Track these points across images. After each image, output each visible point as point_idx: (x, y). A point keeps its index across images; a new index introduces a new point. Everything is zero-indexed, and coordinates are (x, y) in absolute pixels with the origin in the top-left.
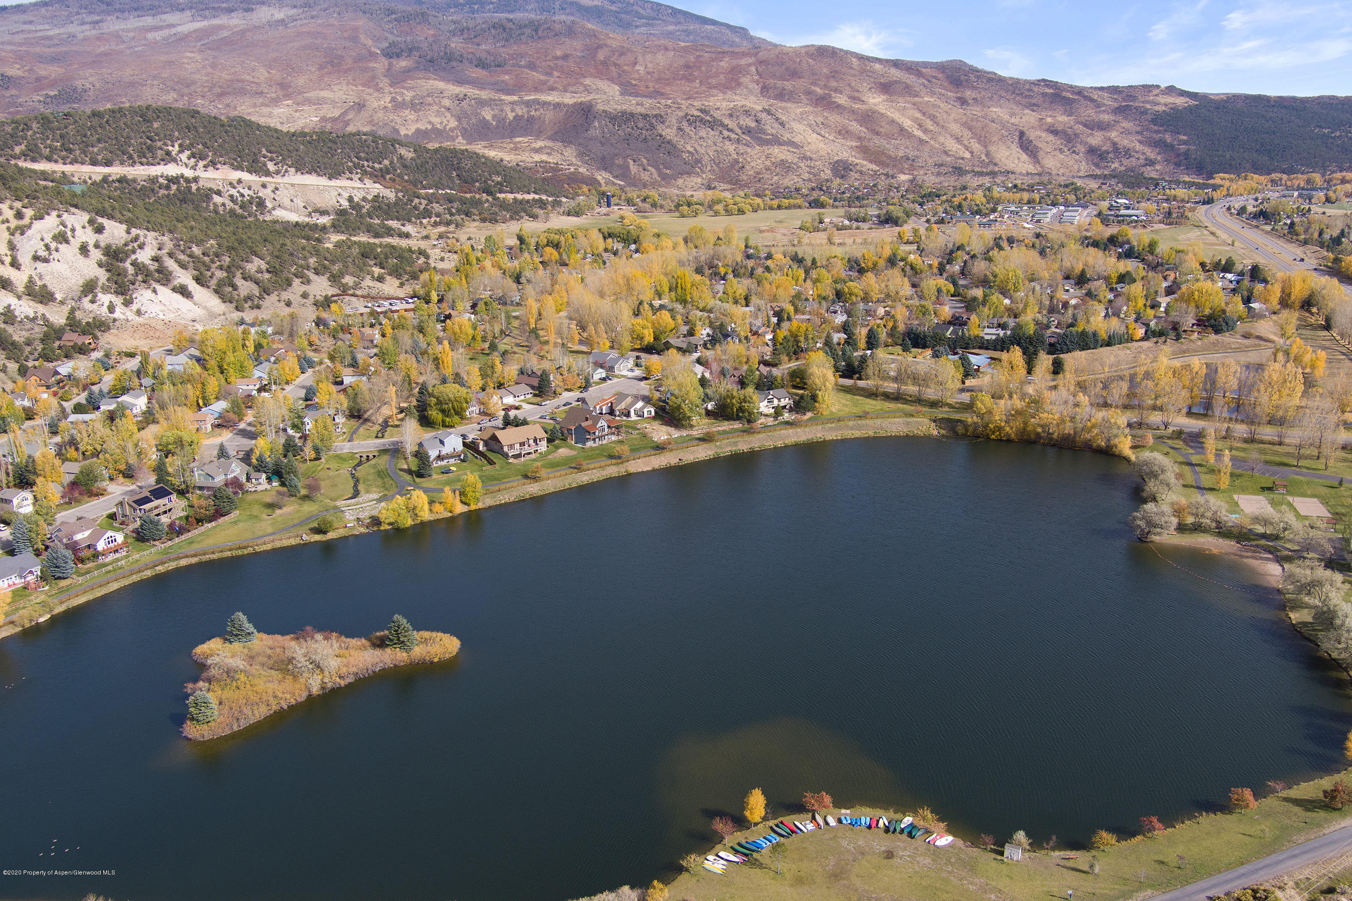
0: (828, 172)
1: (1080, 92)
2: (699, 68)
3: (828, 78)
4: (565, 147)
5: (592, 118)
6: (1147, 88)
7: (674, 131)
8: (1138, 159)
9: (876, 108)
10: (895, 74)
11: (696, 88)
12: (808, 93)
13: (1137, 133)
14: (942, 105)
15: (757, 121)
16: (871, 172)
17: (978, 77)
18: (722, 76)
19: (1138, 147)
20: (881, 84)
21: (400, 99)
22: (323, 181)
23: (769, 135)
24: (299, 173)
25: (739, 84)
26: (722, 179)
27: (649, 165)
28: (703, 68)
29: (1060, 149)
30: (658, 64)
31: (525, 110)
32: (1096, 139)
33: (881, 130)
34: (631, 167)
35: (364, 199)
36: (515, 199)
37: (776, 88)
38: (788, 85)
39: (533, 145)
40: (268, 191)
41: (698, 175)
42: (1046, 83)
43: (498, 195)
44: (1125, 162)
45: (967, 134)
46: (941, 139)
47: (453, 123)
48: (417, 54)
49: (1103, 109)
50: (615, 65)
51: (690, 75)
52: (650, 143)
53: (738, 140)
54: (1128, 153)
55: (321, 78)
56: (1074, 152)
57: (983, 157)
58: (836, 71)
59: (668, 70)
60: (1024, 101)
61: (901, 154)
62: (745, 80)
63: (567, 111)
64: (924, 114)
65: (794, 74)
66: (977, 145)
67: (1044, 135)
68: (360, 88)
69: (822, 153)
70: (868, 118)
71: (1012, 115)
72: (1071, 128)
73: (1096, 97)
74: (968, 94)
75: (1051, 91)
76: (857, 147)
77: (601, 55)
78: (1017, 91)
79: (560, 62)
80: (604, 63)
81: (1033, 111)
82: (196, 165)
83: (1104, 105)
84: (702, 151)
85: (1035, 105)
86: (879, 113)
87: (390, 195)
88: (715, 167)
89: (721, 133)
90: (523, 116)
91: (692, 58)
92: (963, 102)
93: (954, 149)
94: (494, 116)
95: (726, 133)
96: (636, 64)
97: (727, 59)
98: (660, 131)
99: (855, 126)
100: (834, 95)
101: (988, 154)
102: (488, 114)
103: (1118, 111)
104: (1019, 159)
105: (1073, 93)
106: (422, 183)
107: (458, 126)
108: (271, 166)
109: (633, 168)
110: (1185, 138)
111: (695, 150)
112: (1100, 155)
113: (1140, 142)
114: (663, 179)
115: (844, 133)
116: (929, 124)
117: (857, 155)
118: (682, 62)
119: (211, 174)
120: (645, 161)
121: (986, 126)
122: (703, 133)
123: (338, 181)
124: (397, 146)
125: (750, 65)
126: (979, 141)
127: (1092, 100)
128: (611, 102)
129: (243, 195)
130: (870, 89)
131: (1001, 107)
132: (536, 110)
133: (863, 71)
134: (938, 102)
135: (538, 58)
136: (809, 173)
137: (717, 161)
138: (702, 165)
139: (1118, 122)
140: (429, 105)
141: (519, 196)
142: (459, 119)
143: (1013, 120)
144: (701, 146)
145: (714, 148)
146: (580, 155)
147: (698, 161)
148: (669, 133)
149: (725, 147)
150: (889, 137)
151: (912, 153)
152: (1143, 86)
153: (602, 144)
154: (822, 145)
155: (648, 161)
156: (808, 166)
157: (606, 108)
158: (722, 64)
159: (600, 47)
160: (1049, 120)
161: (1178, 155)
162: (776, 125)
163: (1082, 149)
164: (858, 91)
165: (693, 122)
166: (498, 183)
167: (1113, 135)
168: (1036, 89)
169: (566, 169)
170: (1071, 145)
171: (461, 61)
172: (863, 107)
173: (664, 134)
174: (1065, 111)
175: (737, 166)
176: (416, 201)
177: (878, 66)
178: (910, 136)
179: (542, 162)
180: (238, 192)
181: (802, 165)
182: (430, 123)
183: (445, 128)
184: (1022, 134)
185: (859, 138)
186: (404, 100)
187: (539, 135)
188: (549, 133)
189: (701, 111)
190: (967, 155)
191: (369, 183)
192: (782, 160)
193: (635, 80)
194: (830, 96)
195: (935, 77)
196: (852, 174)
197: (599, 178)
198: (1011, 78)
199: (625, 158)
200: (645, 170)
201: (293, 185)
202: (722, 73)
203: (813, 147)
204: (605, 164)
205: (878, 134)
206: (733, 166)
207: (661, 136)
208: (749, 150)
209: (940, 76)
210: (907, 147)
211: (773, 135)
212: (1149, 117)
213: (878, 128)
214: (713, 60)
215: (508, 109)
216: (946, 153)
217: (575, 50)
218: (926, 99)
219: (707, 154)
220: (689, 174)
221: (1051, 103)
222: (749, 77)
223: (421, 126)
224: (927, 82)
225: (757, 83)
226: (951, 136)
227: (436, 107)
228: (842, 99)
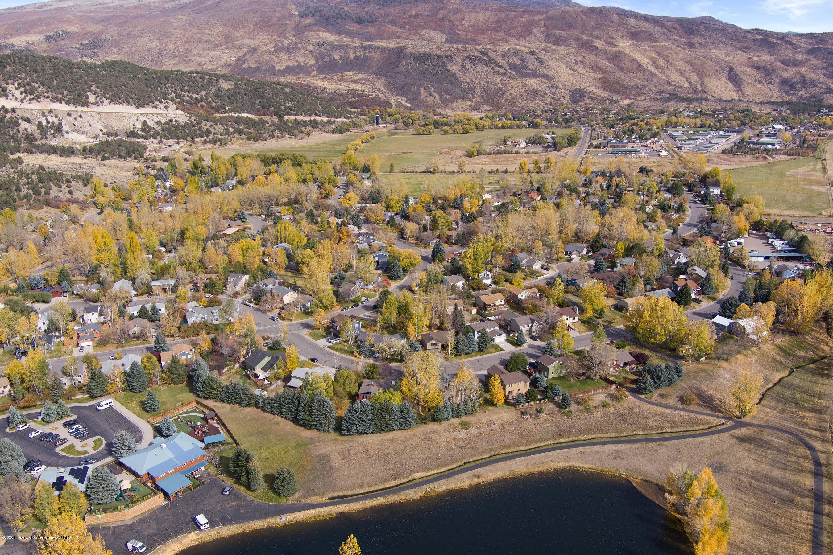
0: (567, 97)
2: (506, 22)
3: (593, 29)
5: (402, 58)
7: (459, 67)
8: (821, 88)
9: (623, 50)
10: (644, 25)
11: (500, 36)
12: (577, 39)
13: (823, 68)
14: (673, 48)
15: (522, 60)
16: (599, 98)
17: (706, 28)
18: (520, 28)
19: (822, 78)
20: (632, 33)
21: (280, 45)
22: (132, 109)
23: (530, 70)
24: (112, 103)
25: (530, 33)
26: (486, 102)
27: (434, 92)
28: (509, 23)
29: (760, 81)
30: (479, 20)
31: (362, 52)
32: (789, 73)
33: (625, 66)
34: (422, 93)
36: (296, 120)
37: (555, 36)
38: (564, 34)
39: (355, 78)
40: (71, 119)
41: (470, 99)
42: (758, 31)
43: (286, 117)
44: (810, 90)
45: (689, 68)
46: (668, 73)
47: (312, 62)
48: (319, 15)
49: (799, 50)
50: (449, 20)
51: (499, 27)
52: (439, 76)
53: (505, 73)
54: (813, 83)
55: (253, 31)
56: (770, 83)
57: (699, 87)
58: (600, 24)
59: (485, 24)
60: (738, 45)
61: (633, 84)
63: (389, 53)
64: (659, 55)
65: (570, 26)
66: (695, 77)
67: (748, 70)
69: (568, 83)
70: (616, 57)
71: (727, 55)
72: (771, 65)
74: (696, 39)
75: (761, 37)
76: (600, 79)
77: (441, 15)
78: (734, 38)
79: (412, 19)
80: (442, 20)
81: (744, 52)
82: (24, 99)
83: (801, 47)
84: (476, 82)
85: (746, 48)
86: (624, 54)
87: (184, 119)
88: (484, 94)
89: (493, 68)
90: (360, 57)
91: (502, 16)
92: (691, 45)
93: (677, 80)
94: (341, 57)
95: (496, 69)
96: (463, 20)
97: (526, 16)
98: (448, 67)
99: (605, 63)
100: (595, 41)
101: (702, 84)
102: (337, 56)
103: (810, 52)
104: (726, 87)
105: (778, 39)
107: (315, 64)
108: (92, 99)
109: (423, 94)
111: (472, 81)
112: (790, 85)
113: (824, 75)
114: (443, 102)
115: (595, 68)
116: (661, 62)
117: (598, 85)
118: (495, 18)
119: (35, 105)
120: (432, 89)
121: (704, 63)
122: (479, 69)
123: (144, 109)
125: (541, 20)
126: (697, 75)
127: (791, 44)
128: (418, 47)
129: (48, 122)
130: (622, 37)
131: (719, 49)
132: (369, 52)
133: (620, 24)
134: (672, 46)
135: (398, 17)
136: (552, 98)
137: (486, 89)
138: (475, 92)
139: (809, 60)
140: (299, 49)
141: (299, 118)
142: (317, 59)
143: (727, 59)
144: (476, 78)
145: (486, 80)
146: (387, 85)
147: (472, 89)
148: (454, 68)
149: (494, 79)
150: (628, 71)
151: (640, 83)
153: (406, 77)
154: (570, 77)
155: (435, 89)
156: (552, 93)
157: (414, 51)
158: (522, 19)
159: (441, 9)
160: (755, 59)
162: (536, 63)
163: (777, 80)
164: (613, 38)
165: (474, 60)
167: (803, 70)
168: (749, 36)
169: (369, 95)
170: (768, 77)
171: (347, 19)
172: (614, 49)
173: (451, 69)
174: (770, 52)
175: (500, 93)
176: (204, 122)
177: (632, 20)
178: (644, 70)
179: (354, 90)
180: (47, 119)
181: (548, 92)
182: (297, 61)
183: (306, 65)
184: (731, 69)
185: (606, 72)
186: (283, 45)
187: (364, 70)
188: (371, 70)
189: (481, 53)
190: (686, 85)
191: (173, 110)
192: (534, 89)
193: (460, 31)
194: (592, 41)
195: (674, 28)
196: (585, 99)
197: (392, 102)
199: (419, 87)
200: (431, 95)
201: (99, 113)
202: (521, 26)
203: (562, 79)
204: (403, 91)
205: (621, 69)
206: (497, 92)
207: (448, 71)
208: (512, 81)
209: (678, 27)
210: (639, 79)
211: (532, 70)
213: (621, 65)
214: (516, 17)
215: (351, 52)
216: (669, 83)
217: (425, 11)
218: (662, 44)
219: (480, 84)
220: (463, 98)
221: (759, 46)
222: (538, 28)
223: (290, 64)
224: (667, 31)
225: (543, 32)
226: (677, 70)
227: (303, 51)
228: (599, 44)
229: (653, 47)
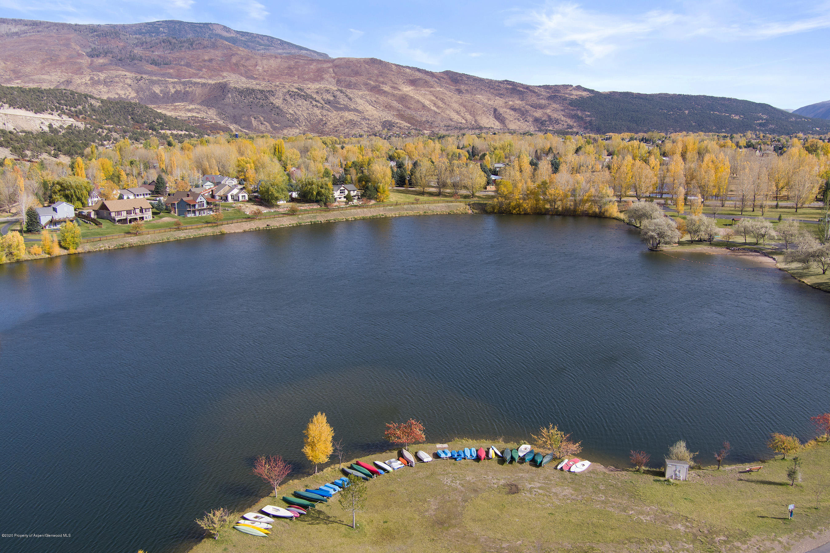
0: (380, 127)
1: (527, 87)
2: (297, 69)
3: (378, 76)
4: (209, 109)
5: (227, 92)
6: (566, 87)
7: (281, 101)
8: (563, 125)
9: (408, 93)
10: (418, 75)
11: (295, 80)
12: (366, 84)
13: (562, 110)
14: (447, 93)
15: (334, 96)
16: (406, 128)
18: (311, 74)
19: (563, 118)
20: (410, 80)
21: (96, 78)
22: (31, 114)
23: (342, 105)
24: (12, 108)
25: (323, 79)
26: (312, 130)
27: (264, 121)
28: (300, 69)
29: (518, 119)
30: (271, 66)
31: (182, 87)
32: (538, 114)
33: (412, 106)
34: (253, 122)
35: (61, 127)
37: (345, 81)
38: (353, 80)
39: (187, 107)
41: (297, 127)
43: (160, 131)
45: (463, 109)
46: (448, 112)
47: (133, 95)
48: (111, 55)
49: (541, 97)
50: (243, 66)
51: (292, 73)
52: (265, 108)
53: (322, 107)
54: (557, 122)
55: (43, 68)
56: (526, 121)
57: (473, 123)
58: (383, 72)
59: (277, 70)
60: (495, 92)
61: (424, 119)
62: (326, 76)
63: (210, 88)
64: (437, 98)
65: (357, 73)
66: (469, 116)
67: (508, 111)
68: (70, 74)
69: (375, 116)
70: (403, 99)
71: (489, 100)
73: (537, 91)
74: (462, 87)
75: (511, 87)
76: (397, 115)
77: (234, 60)
78: (491, 87)
79: (207, 63)
80: (236, 64)
81: (501, 98)
83: (542, 95)
84: (300, 113)
85: (501, 94)
86: (410, 96)
87: (81, 125)
88: (308, 123)
89: (311, 102)
90: (181, 91)
91: (292, 63)
92: (459, 91)
93: (456, 118)
94: (161, 91)
95: (314, 103)
96: (257, 65)
97: (315, 64)
98: (272, 101)
99: (395, 104)
100: (381, 85)
101: (476, 121)
102: (157, 90)
103: (550, 98)
104: (494, 124)
105: (524, 88)
106: (105, 121)
107: (137, 96)
109: (254, 123)
110: (589, 113)
111: (295, 112)
112: (541, 123)
113: (564, 116)
114: (274, 129)
115: (389, 107)
116: (440, 103)
118: (286, 65)
120: (262, 119)
121: (474, 105)
122: (299, 102)
123: (42, 115)
124: (89, 98)
125: (329, 67)
126: (470, 114)
127: (534, 92)
128: (240, 83)
130: (404, 83)
131: (482, 95)
132: (189, 87)
133: (399, 73)
134: (445, 91)
135: (193, 61)
136: (368, 127)
137: (309, 120)
138: (300, 122)
139: (550, 104)
140: (117, 82)
141: (175, 132)
142: (137, 92)
143: (489, 103)
144: (299, 110)
145: (307, 112)
146: (219, 114)
147: (297, 120)
148: (278, 102)
149: (314, 111)
150: (416, 110)
151: (430, 119)
152: (563, 85)
153: (234, 108)
154: (375, 112)
155: (264, 118)
156: (367, 124)
157: (236, 86)
158: (312, 67)
159: (233, 55)
160: (511, 103)
161: (586, 123)
162: (346, 99)
163: (530, 119)
164: (396, 84)
165: (293, 95)
166: (160, 124)
167: (548, 111)
168: (502, 85)
169: (209, 122)
170: (524, 117)
171: (141, 61)
172: (400, 93)
173: (274, 102)
174: (520, 98)
175: (322, 123)
176: (100, 130)
177: (408, 70)
178: (429, 110)
179: (193, 117)
181: (363, 123)
182: (117, 94)
184: (495, 110)
185: (398, 110)
186: (99, 79)
187: (192, 102)
188: (199, 102)
189: (298, 89)
190: (464, 121)
191: (65, 117)
192: (351, 120)
193: (256, 75)
194: (379, 86)
195: (443, 78)
196: (395, 128)
197: (231, 127)
198: (487, 79)
199: (249, 116)
200: (262, 124)
201: (6, 115)
202: (312, 72)
203: (370, 113)
204: (235, 120)
205: (409, 108)
206: (319, 122)
207: (272, 103)
208: (329, 113)
209: (445, 77)
210: (427, 116)
211: (344, 105)
212: (568, 102)
213: (409, 105)
214: (306, 64)
215: (171, 86)
216: (451, 120)
217: (217, 56)
218: (438, 89)
219: (303, 115)
220: (291, 127)
221: (511, 93)
222: (329, 75)
224: (437, 80)
225: (334, 78)
226: (454, 111)
227: (121, 84)
228: (386, 88)
229: (431, 92)
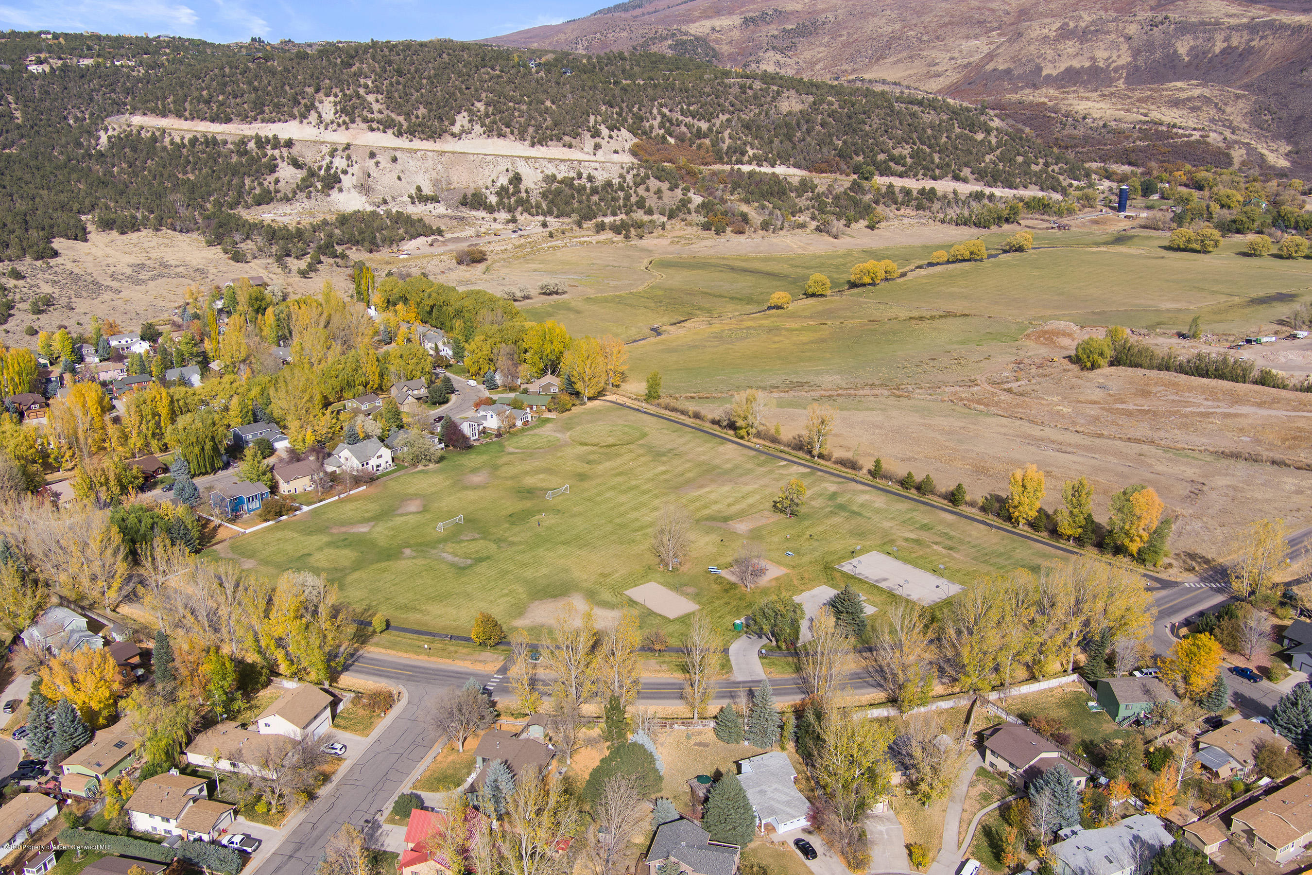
21: (1072, 25)
24: (485, 135)
31: (1246, 38)
36: (891, 186)
39: (1182, 94)
47: (1125, 59)
90: (1237, 48)
94: (1192, 49)
102: (1183, 47)
107: (1129, 64)
108: (459, 125)
123: (542, 148)
132: (1262, 38)
140: (1107, 33)
141: (900, 183)
142: (1136, 53)
146: (1259, 112)
182: (1093, 59)
183: (1108, 66)
186: (1077, 26)
204: (1298, 129)
223: (1076, 64)
227: (1114, 36)
